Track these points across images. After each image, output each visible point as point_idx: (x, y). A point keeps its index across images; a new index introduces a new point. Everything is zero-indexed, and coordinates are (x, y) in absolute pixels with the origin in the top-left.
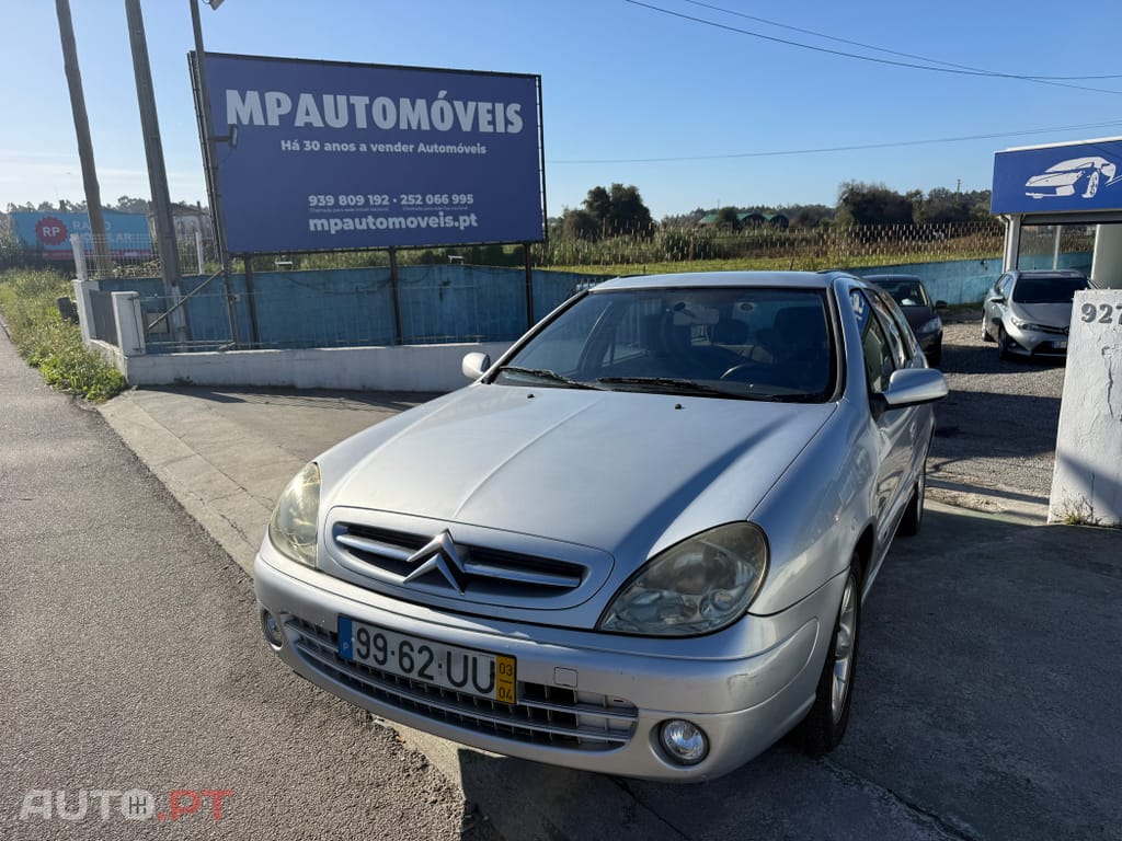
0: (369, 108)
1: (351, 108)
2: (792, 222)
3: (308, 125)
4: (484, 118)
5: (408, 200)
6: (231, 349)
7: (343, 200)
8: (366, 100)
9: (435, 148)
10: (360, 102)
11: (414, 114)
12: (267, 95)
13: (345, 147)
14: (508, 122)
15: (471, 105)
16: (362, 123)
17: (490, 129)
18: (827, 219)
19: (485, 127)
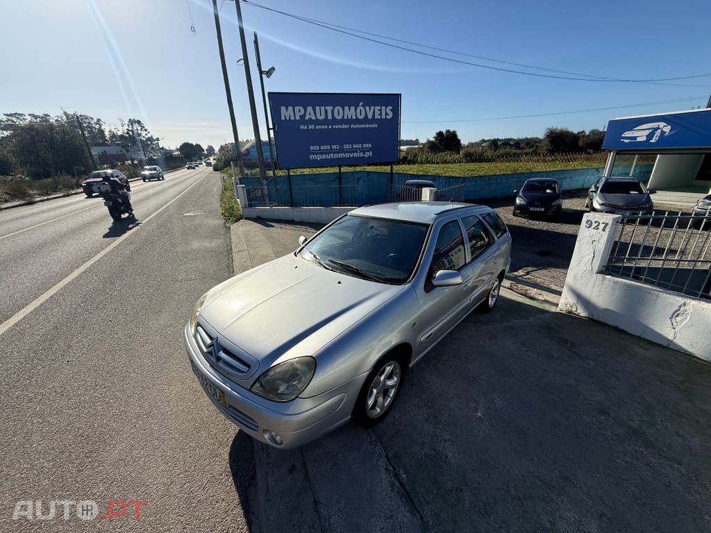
0: (333, 111)
1: (326, 111)
2: (522, 145)
3: (310, 119)
4: (377, 113)
5: (346, 147)
6: (275, 206)
7: (322, 148)
8: (332, 108)
9: (357, 126)
10: (329, 109)
11: (350, 113)
12: (295, 108)
13: (323, 127)
14: (387, 114)
15: (372, 108)
16: (330, 117)
17: (379, 117)
18: (537, 144)
19: (377, 117)
